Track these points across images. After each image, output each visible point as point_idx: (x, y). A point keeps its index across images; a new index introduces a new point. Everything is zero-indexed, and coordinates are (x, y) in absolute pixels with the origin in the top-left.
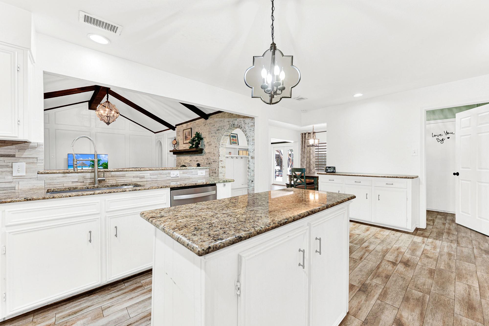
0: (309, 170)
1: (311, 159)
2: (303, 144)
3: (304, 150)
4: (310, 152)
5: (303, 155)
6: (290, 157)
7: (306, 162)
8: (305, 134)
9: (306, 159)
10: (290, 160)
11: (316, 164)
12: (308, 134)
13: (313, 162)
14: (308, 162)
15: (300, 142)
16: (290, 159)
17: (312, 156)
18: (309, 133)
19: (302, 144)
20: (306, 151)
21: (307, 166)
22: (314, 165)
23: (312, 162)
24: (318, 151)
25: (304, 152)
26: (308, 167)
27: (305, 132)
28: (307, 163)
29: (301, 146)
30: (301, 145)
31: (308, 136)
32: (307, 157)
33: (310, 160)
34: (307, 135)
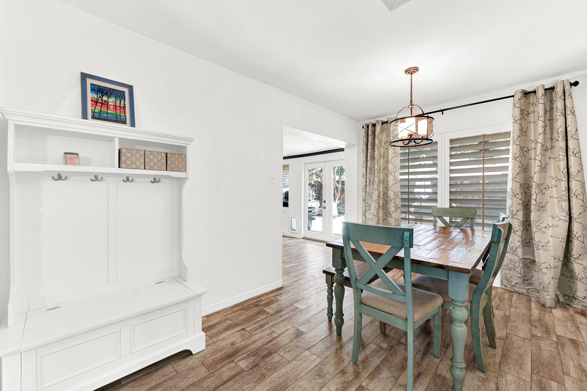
0: (383, 214)
1: (390, 186)
2: (369, 151)
3: (373, 164)
4: (386, 168)
5: (368, 176)
6: (338, 185)
7: (376, 193)
8: (374, 125)
9: (375, 186)
10: (337, 190)
11: (403, 200)
12: (380, 123)
13: (394, 193)
14: (381, 194)
15: (362, 146)
16: (337, 188)
17: (391, 178)
18: (383, 123)
19: (367, 149)
20: (376, 166)
21: (379, 204)
22: (399, 202)
23: (391, 194)
24: (408, 174)
25: (371, 170)
26: (381, 205)
27: (373, 121)
28: (379, 196)
29: (365, 155)
30: (365, 152)
31: (382, 130)
32: (379, 180)
33: (387, 188)
34: (378, 128)
